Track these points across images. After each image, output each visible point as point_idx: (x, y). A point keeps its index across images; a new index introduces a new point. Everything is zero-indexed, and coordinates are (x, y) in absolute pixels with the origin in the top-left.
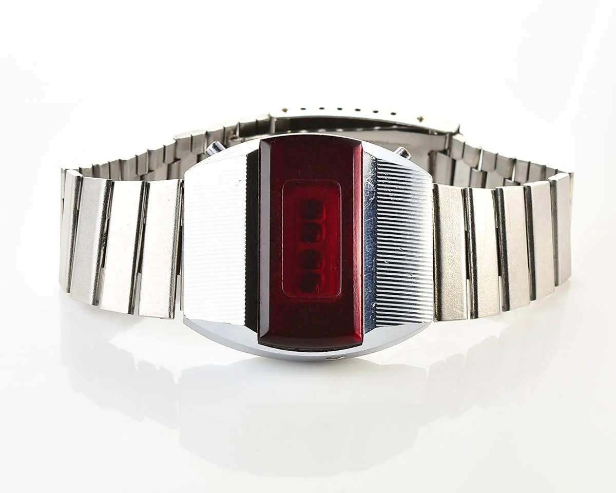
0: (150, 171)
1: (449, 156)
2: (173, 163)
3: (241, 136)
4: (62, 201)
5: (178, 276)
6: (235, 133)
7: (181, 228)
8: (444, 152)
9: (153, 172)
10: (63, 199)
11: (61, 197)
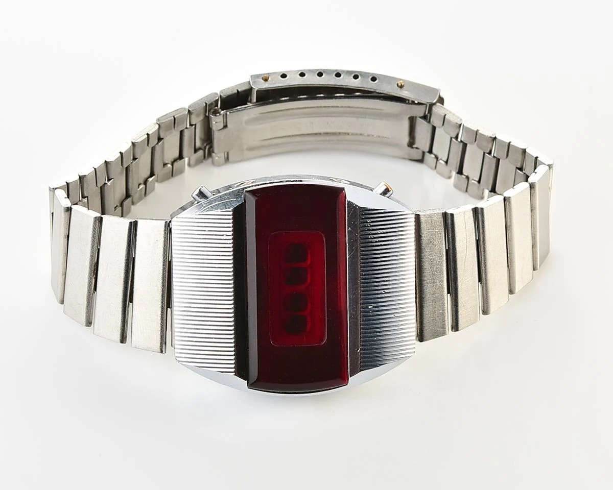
0: (135, 159)
1: (429, 122)
2: (157, 144)
3: (223, 108)
4: (51, 215)
5: (168, 309)
6: (217, 105)
7: (170, 263)
8: (425, 117)
9: (137, 160)
10: (53, 213)
11: (50, 212)
